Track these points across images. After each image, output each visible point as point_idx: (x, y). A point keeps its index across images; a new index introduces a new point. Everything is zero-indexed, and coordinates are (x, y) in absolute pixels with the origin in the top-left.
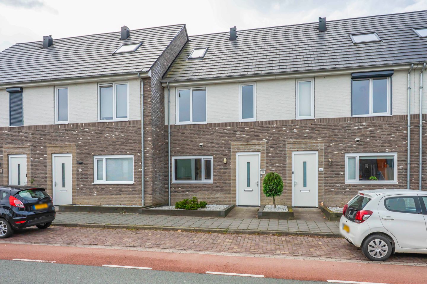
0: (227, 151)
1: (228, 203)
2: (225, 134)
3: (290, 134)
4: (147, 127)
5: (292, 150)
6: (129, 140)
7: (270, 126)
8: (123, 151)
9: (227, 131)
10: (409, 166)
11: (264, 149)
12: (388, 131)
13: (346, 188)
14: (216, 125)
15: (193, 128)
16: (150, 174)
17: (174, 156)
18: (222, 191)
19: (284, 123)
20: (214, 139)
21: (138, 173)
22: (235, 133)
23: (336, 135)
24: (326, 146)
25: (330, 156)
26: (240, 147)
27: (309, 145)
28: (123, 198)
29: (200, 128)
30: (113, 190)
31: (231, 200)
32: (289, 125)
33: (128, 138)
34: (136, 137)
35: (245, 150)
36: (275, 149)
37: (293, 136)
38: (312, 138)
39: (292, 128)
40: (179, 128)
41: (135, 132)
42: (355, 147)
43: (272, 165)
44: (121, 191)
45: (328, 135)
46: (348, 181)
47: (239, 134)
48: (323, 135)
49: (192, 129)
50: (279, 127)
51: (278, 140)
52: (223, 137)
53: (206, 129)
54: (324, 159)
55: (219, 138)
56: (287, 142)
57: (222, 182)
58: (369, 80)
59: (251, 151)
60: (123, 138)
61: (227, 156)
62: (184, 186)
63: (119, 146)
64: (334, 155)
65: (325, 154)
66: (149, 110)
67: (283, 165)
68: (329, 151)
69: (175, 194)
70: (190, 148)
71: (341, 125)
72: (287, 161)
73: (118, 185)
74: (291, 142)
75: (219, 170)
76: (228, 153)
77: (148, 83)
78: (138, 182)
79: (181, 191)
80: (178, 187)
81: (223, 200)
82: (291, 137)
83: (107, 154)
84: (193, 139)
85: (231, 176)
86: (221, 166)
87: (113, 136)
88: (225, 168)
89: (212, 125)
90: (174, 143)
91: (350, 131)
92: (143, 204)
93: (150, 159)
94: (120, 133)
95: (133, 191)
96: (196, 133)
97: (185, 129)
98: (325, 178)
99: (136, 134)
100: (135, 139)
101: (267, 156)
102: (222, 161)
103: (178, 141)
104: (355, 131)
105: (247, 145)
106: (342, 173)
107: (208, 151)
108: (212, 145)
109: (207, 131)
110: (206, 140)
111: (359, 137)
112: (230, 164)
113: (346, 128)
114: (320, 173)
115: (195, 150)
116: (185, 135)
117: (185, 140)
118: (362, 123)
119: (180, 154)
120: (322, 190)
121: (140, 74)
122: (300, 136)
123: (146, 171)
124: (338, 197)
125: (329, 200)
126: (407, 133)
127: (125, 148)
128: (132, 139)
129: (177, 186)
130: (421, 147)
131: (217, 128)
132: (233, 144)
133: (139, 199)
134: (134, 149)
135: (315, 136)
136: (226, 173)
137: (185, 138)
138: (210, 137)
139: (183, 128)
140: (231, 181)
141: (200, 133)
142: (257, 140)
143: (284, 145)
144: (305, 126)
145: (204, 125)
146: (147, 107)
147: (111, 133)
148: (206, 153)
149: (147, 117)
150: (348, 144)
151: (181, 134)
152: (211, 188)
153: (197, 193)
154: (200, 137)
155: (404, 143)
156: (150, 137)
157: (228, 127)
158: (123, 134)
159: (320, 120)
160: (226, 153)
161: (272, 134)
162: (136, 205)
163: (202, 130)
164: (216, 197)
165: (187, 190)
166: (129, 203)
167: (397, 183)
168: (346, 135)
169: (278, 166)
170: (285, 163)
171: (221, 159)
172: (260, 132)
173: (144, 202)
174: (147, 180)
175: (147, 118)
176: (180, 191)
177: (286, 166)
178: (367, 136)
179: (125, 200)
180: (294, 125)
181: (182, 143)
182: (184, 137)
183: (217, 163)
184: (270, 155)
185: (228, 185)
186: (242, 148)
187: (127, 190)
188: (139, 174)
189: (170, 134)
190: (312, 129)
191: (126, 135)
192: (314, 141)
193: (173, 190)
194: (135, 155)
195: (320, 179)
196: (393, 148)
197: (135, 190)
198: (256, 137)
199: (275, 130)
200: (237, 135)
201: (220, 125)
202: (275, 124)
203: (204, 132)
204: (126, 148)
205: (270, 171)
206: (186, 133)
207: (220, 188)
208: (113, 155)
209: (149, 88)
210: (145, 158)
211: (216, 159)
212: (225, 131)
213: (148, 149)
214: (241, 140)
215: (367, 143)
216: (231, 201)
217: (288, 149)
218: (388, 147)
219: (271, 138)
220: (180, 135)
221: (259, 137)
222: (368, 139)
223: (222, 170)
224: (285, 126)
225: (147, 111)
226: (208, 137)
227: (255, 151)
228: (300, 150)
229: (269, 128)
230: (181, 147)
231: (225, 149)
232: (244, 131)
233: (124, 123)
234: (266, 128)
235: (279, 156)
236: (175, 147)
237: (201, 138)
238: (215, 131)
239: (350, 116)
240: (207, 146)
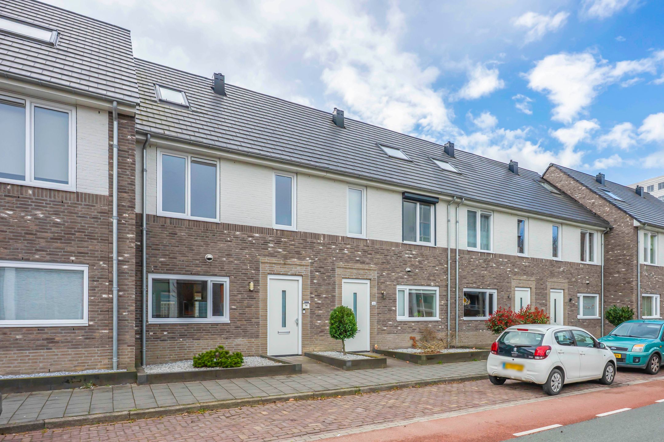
0: (253, 271)
1: (255, 353)
2: (250, 243)
3: (340, 255)
4: (125, 213)
5: (343, 276)
6: (77, 233)
7: (315, 241)
8: (58, 255)
9: (254, 240)
10: (449, 302)
11: (308, 273)
12: (433, 263)
13: (398, 326)
14: (236, 227)
15: (194, 226)
16: (132, 306)
17: (153, 272)
18: (245, 334)
19: (333, 239)
20: (233, 250)
21: (99, 302)
22: (267, 245)
23: (388, 263)
24: (379, 275)
25: (382, 287)
26: (274, 267)
27: (361, 272)
28: (56, 357)
29: (206, 228)
30: (25, 340)
31: (260, 348)
32: (339, 243)
33: (74, 228)
34: (97, 230)
35: (282, 272)
36: (321, 274)
37: (343, 258)
38: (364, 263)
39: (342, 248)
40: (165, 223)
41: (93, 218)
42: (406, 278)
43: (318, 296)
44: (51, 341)
45: (380, 261)
46: (399, 318)
47: (272, 247)
48: (375, 260)
49: (192, 229)
50: (327, 244)
51: (325, 261)
52: (247, 248)
53: (217, 231)
54: (376, 291)
55: (241, 249)
56: (337, 265)
57: (245, 320)
58: (416, 203)
59: (289, 273)
60: (61, 227)
61: (253, 279)
62: (175, 328)
63: (47, 242)
64: (386, 286)
65: (378, 284)
66: (129, 180)
67: (332, 296)
68: (382, 281)
69: (156, 342)
70: (186, 262)
71: (393, 250)
72: (337, 292)
73: (40, 329)
74: (342, 266)
75: (240, 301)
76: (256, 274)
77: (128, 126)
78: (102, 320)
79: (168, 338)
80: (162, 331)
81: (247, 349)
82: (341, 259)
83: (8, 257)
84: (194, 246)
85: (260, 311)
86: (243, 294)
87: (29, 217)
88: (250, 298)
89: (228, 226)
90: (152, 249)
91: (401, 260)
92: (115, 365)
93: (131, 276)
94: (49, 214)
95: (88, 340)
96: (199, 236)
97: (178, 227)
98: (378, 314)
99: (97, 222)
100: (92, 233)
101: (312, 283)
102: (245, 287)
103: (162, 245)
104: (406, 259)
105: (285, 264)
106: (394, 308)
107: (222, 269)
108: (228, 260)
109: (219, 236)
110: (218, 250)
111: (410, 267)
112: (259, 292)
113: (399, 255)
114: (372, 307)
115: (197, 266)
116: (178, 237)
117: (178, 247)
118: (412, 251)
119: (167, 270)
120: (375, 329)
121: (119, 103)
122: (350, 259)
123: (122, 298)
124: (390, 337)
125: (382, 341)
126: (447, 267)
127: (64, 249)
128: (84, 232)
129: (159, 329)
130: (457, 282)
131: (238, 233)
132: (263, 261)
133: (101, 356)
134: (89, 252)
135: (367, 260)
136: (252, 305)
137: (177, 242)
138: (225, 245)
139: (173, 224)
140: (259, 318)
141: (206, 237)
142: (299, 259)
143: (333, 270)
144: (358, 246)
145: (215, 224)
146: (126, 172)
147: (23, 211)
148: (218, 273)
149: (125, 192)
150: (400, 274)
151: (169, 233)
152: (226, 330)
153: (200, 339)
154: (207, 245)
155: (445, 277)
156: (133, 234)
157: (255, 233)
158: (58, 218)
159: (373, 242)
160: (252, 273)
161: (318, 252)
162: (95, 368)
163: (210, 233)
164: (235, 345)
165: (180, 335)
166: (75, 366)
167: (440, 320)
168: (398, 263)
169: (326, 298)
170: (334, 294)
171: (244, 283)
172: (302, 248)
173: (118, 361)
174: (124, 317)
175: (125, 195)
176: (166, 338)
177: (335, 298)
178: (416, 267)
179: (65, 361)
180: (344, 244)
181: (172, 251)
182: (174, 239)
183: (237, 289)
184: (315, 281)
185: (254, 325)
186: (276, 268)
187: (68, 338)
188: (103, 305)
189: (146, 231)
190: (365, 251)
191: (67, 222)
192: (367, 267)
193: (151, 336)
194: (91, 266)
195: (372, 315)
196: (437, 282)
197: (93, 338)
198: (296, 254)
199: (321, 247)
200: (269, 247)
201: (242, 228)
202: (322, 239)
203: (214, 235)
204: (69, 249)
205: (316, 304)
206: (179, 234)
207: (241, 329)
208: (28, 260)
209: (129, 137)
210: (120, 273)
211: (235, 282)
212: (250, 239)
213: (126, 255)
214: (276, 256)
215: (416, 274)
216: (260, 350)
217: (337, 275)
218: (433, 280)
219: (317, 258)
220: (167, 236)
221: (301, 254)
222: (417, 270)
223: (245, 301)
224: (334, 244)
225: (126, 181)
226: (222, 245)
227: (295, 275)
228: (352, 277)
229: (315, 243)
230: (169, 258)
231: (250, 267)
232: (280, 244)
233: (61, 194)
234: (310, 242)
235: (326, 284)
236: (156, 257)
237: (210, 246)
238: (234, 237)
239: (401, 242)
240: (220, 261)
